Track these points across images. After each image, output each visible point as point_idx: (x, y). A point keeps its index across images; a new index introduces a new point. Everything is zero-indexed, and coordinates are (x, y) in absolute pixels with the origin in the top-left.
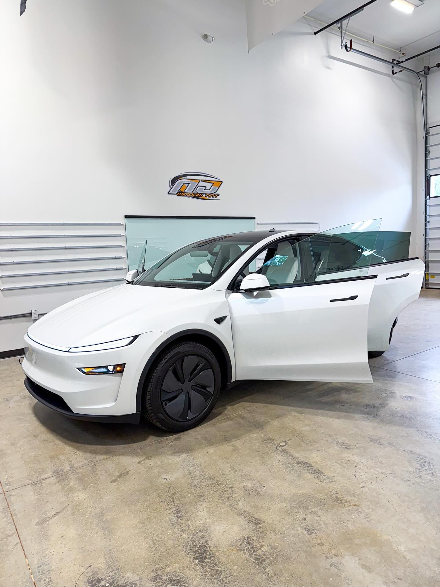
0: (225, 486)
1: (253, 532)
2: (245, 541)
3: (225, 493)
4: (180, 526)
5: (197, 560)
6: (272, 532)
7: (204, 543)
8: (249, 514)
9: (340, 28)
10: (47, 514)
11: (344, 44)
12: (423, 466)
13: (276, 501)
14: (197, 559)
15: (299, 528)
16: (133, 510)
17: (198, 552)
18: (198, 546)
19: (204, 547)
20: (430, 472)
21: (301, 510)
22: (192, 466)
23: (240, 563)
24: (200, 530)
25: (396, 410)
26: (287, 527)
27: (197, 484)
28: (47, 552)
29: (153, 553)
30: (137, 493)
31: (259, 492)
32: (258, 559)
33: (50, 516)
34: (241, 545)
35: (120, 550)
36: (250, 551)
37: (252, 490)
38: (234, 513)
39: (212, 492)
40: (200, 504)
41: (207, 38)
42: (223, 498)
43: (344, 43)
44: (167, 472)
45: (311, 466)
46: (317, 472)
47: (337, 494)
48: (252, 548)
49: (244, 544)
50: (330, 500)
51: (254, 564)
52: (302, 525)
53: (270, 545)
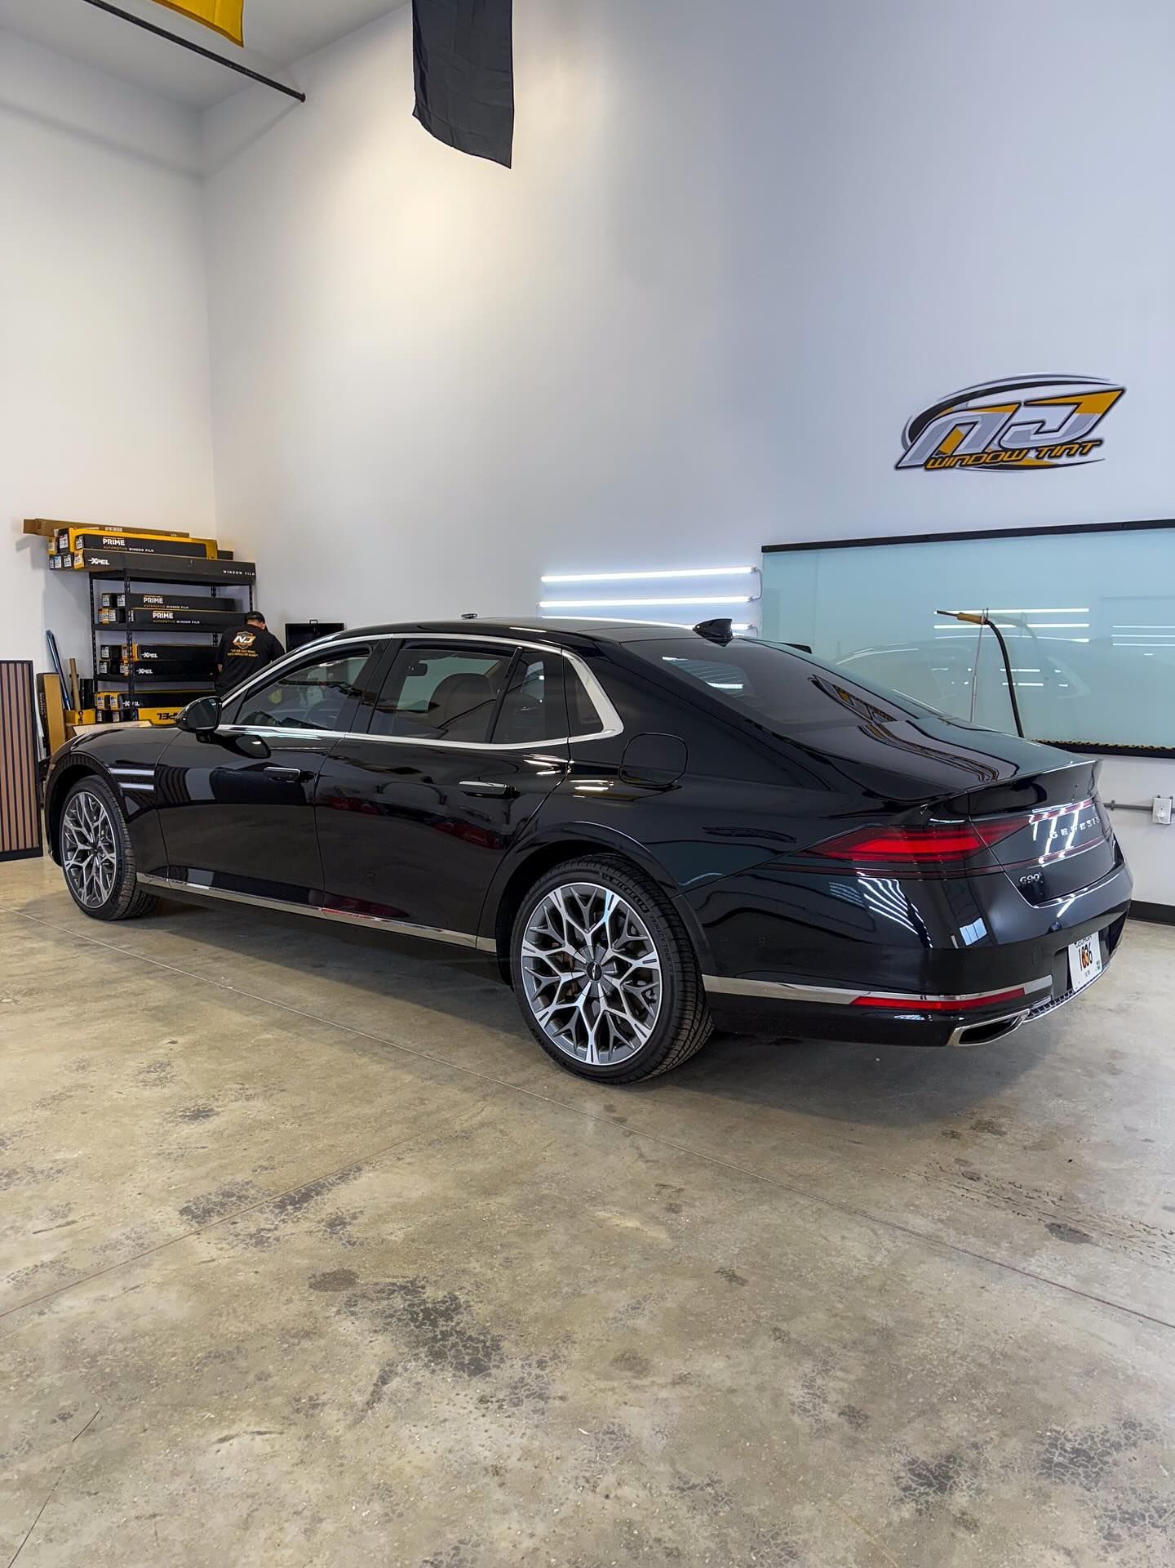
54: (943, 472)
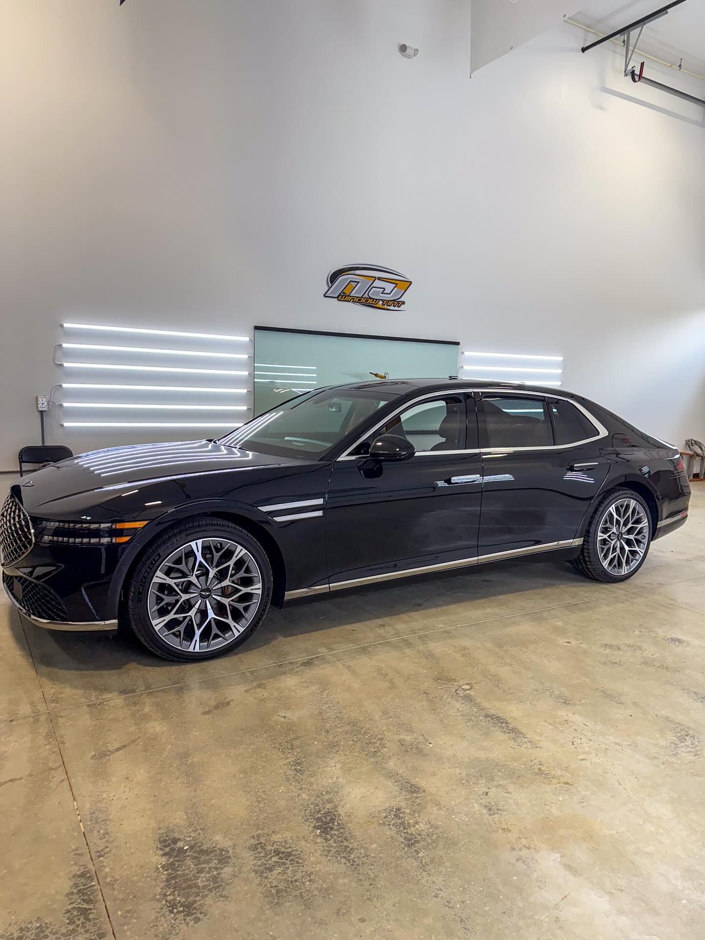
0: (372, 735)
1: (406, 802)
2: (393, 813)
3: (371, 745)
4: (299, 782)
5: (319, 831)
6: (434, 805)
7: (332, 809)
8: (403, 778)
9: (626, 43)
10: (108, 746)
11: (629, 70)
12: (684, 741)
13: (447, 766)
14: (319, 829)
15: (476, 805)
16: (232, 754)
17: (322, 820)
18: (323, 812)
19: (331, 815)
20: (693, 750)
21: (482, 781)
22: (325, 704)
23: (382, 841)
24: (328, 791)
25: (653, 657)
26: (459, 801)
27: (330, 729)
28: (103, 796)
29: (256, 814)
30: (240, 732)
31: (421, 749)
32: (410, 840)
33: (111, 749)
34: (386, 817)
35: (208, 805)
36: (398, 827)
37: (412, 745)
38: (380, 774)
39: (352, 742)
40: (331, 756)
41: (405, 51)
42: (366, 753)
43: (629, 68)
44: (287, 707)
45: (506, 723)
46: (515, 732)
47: (540, 764)
48: (403, 823)
49: (390, 817)
50: (530, 772)
51: (402, 845)
52: (481, 801)
53: (429, 823)
54: (345, 303)
